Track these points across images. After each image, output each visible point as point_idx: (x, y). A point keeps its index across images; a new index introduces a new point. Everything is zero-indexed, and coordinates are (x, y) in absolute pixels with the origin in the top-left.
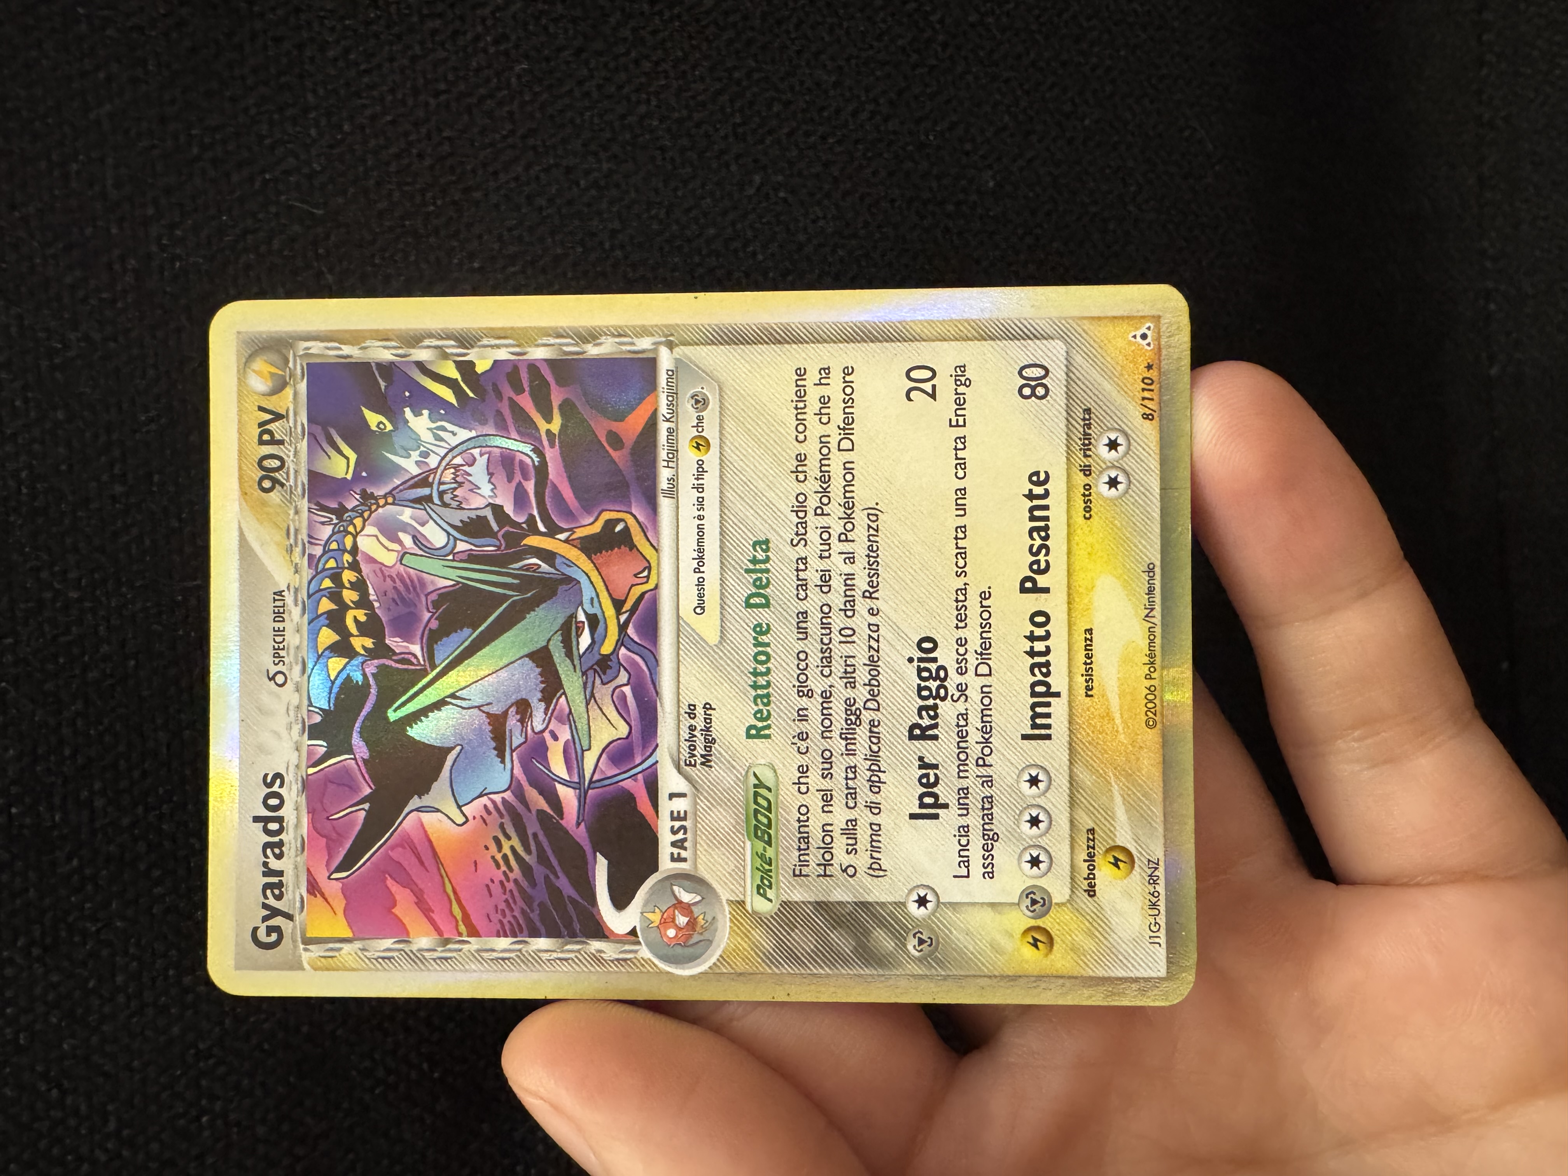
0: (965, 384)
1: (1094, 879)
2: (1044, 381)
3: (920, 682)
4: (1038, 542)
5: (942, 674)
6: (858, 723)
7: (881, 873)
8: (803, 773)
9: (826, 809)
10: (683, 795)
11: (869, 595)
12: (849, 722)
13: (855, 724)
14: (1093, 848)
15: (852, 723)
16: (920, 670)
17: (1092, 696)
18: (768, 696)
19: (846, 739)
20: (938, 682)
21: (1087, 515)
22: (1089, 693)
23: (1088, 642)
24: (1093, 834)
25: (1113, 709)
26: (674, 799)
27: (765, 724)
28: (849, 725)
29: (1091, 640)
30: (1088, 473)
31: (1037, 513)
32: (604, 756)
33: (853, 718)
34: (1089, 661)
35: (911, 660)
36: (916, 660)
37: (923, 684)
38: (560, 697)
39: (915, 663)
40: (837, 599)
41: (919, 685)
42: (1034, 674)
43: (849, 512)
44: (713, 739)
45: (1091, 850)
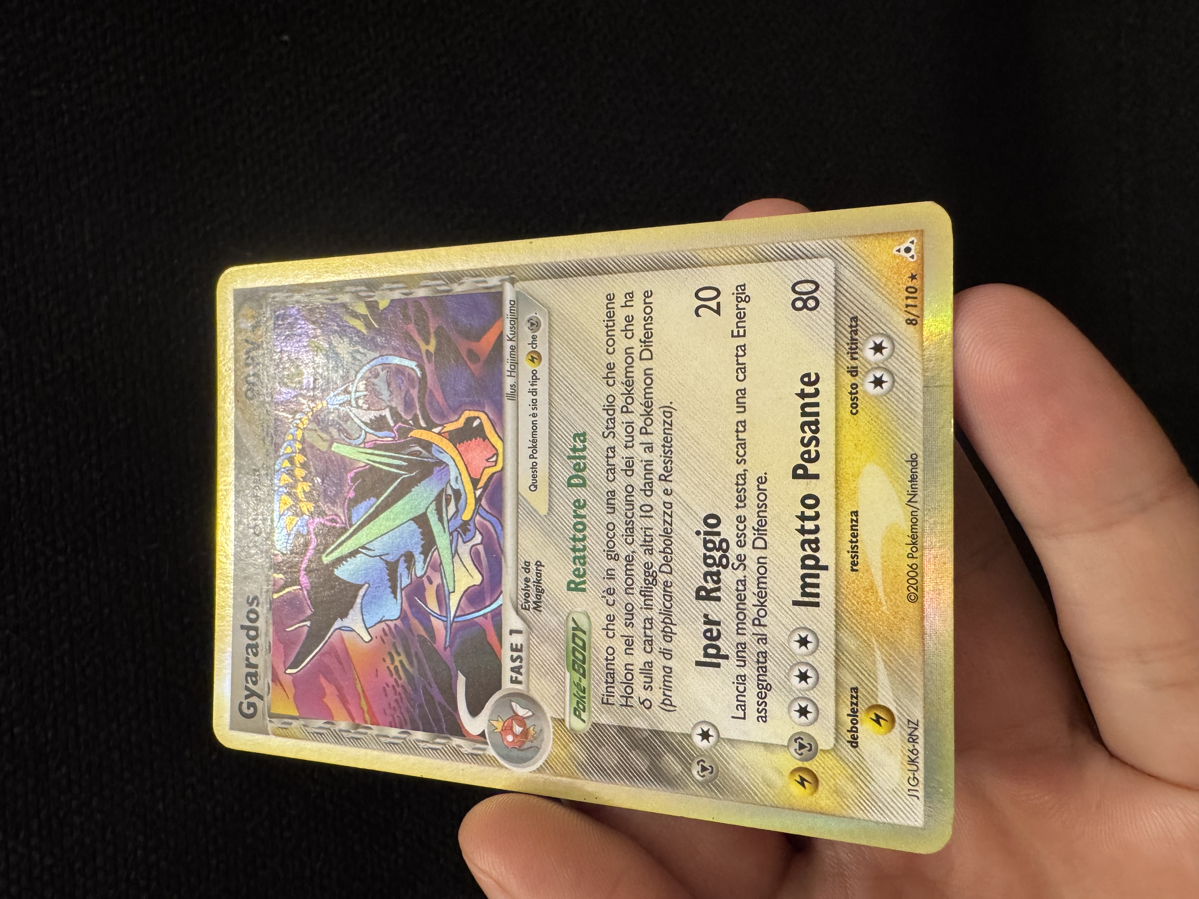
0: (745, 300)
1: (857, 732)
2: (815, 294)
3: (706, 552)
4: (809, 435)
5: (724, 545)
6: (654, 583)
7: (672, 708)
8: (610, 621)
9: (628, 651)
10: (520, 632)
11: (664, 479)
12: (647, 582)
13: (652, 584)
14: (857, 704)
15: (650, 583)
16: (706, 542)
17: (857, 570)
18: (584, 557)
19: (645, 596)
20: (720, 553)
21: (854, 411)
22: (855, 568)
23: (854, 523)
24: (856, 692)
25: (876, 583)
26: (513, 634)
27: (582, 579)
28: (647, 584)
29: (857, 521)
30: (854, 374)
31: (808, 410)
32: (464, 598)
33: (651, 579)
34: (854, 540)
35: (698, 533)
36: (702, 532)
37: (708, 554)
38: (435, 550)
39: (702, 536)
40: (638, 481)
41: (705, 554)
42: (804, 550)
43: (649, 410)
44: (542, 589)
45: (854, 706)
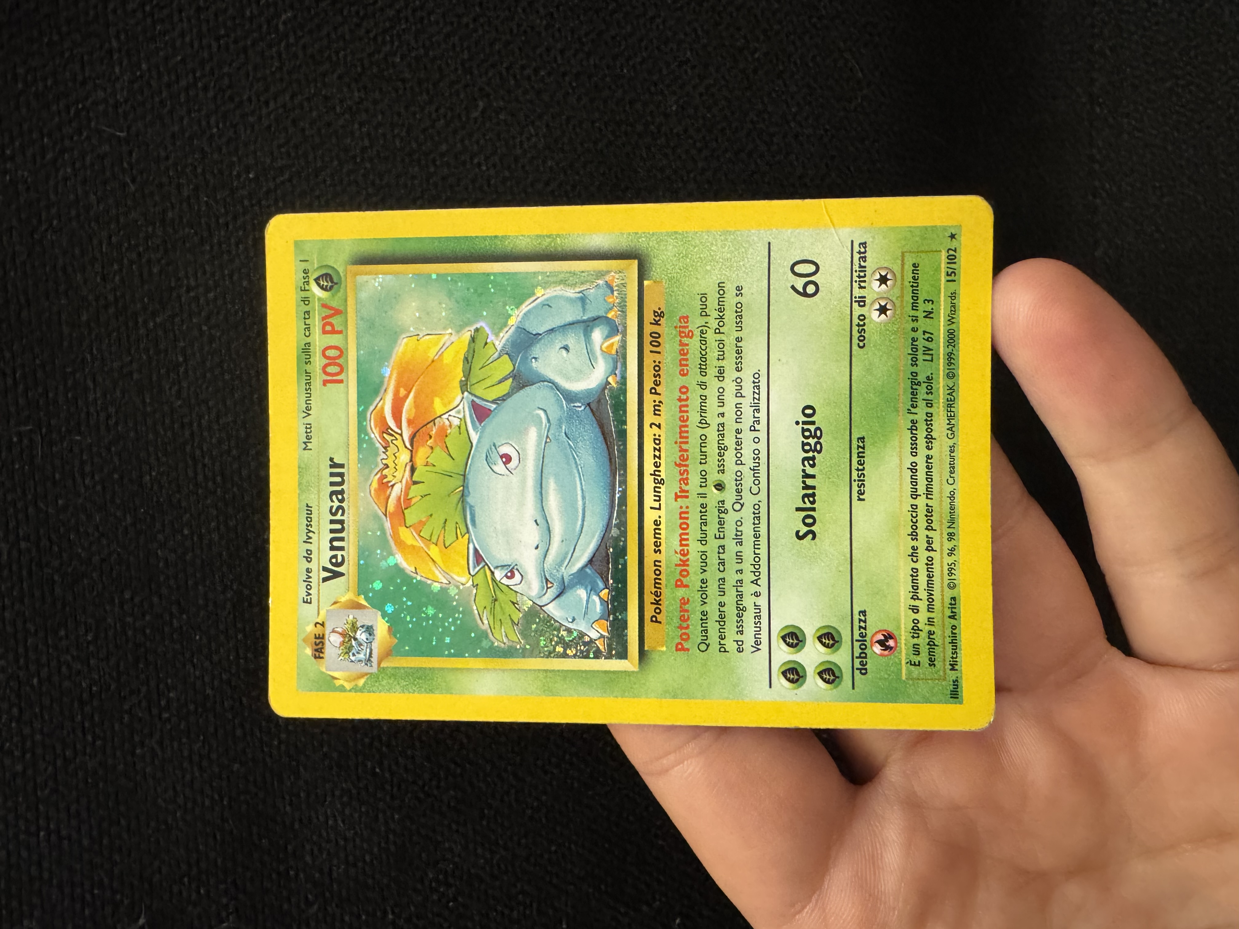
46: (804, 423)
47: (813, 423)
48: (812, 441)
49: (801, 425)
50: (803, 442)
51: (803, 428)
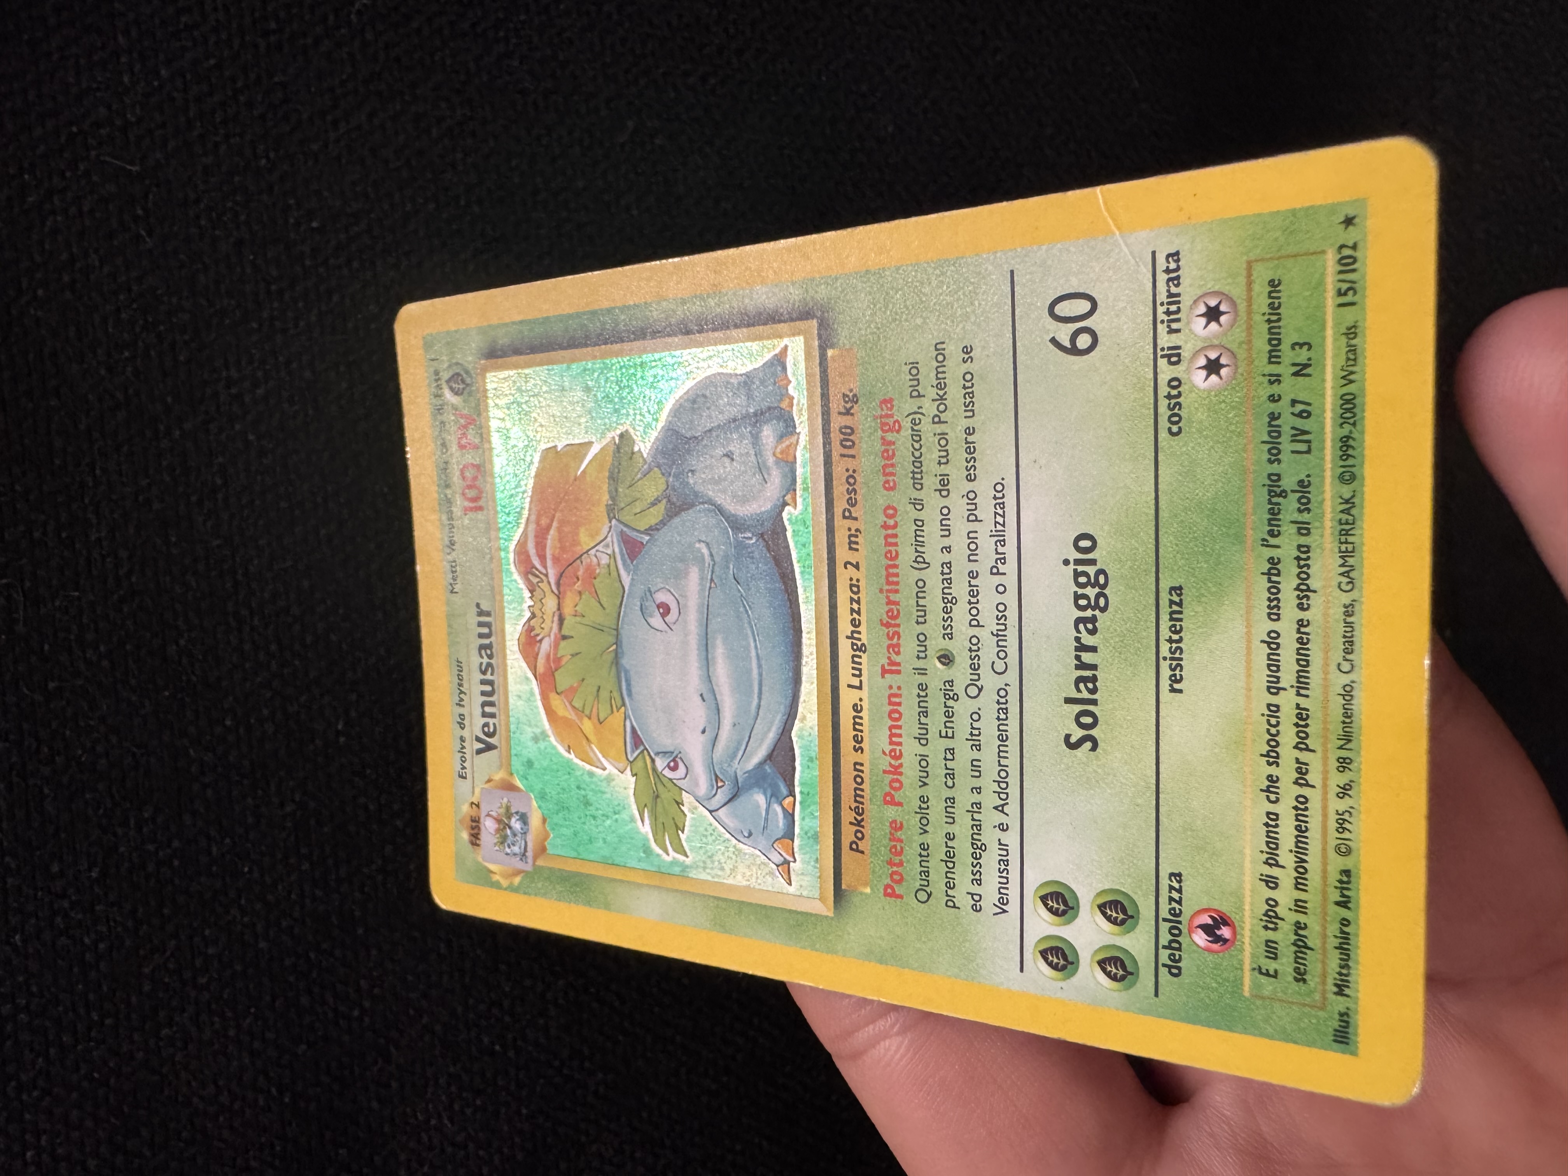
46: (1078, 562)
47: (1093, 562)
48: (1091, 592)
49: (1072, 566)
50: (1076, 593)
51: (1075, 570)
